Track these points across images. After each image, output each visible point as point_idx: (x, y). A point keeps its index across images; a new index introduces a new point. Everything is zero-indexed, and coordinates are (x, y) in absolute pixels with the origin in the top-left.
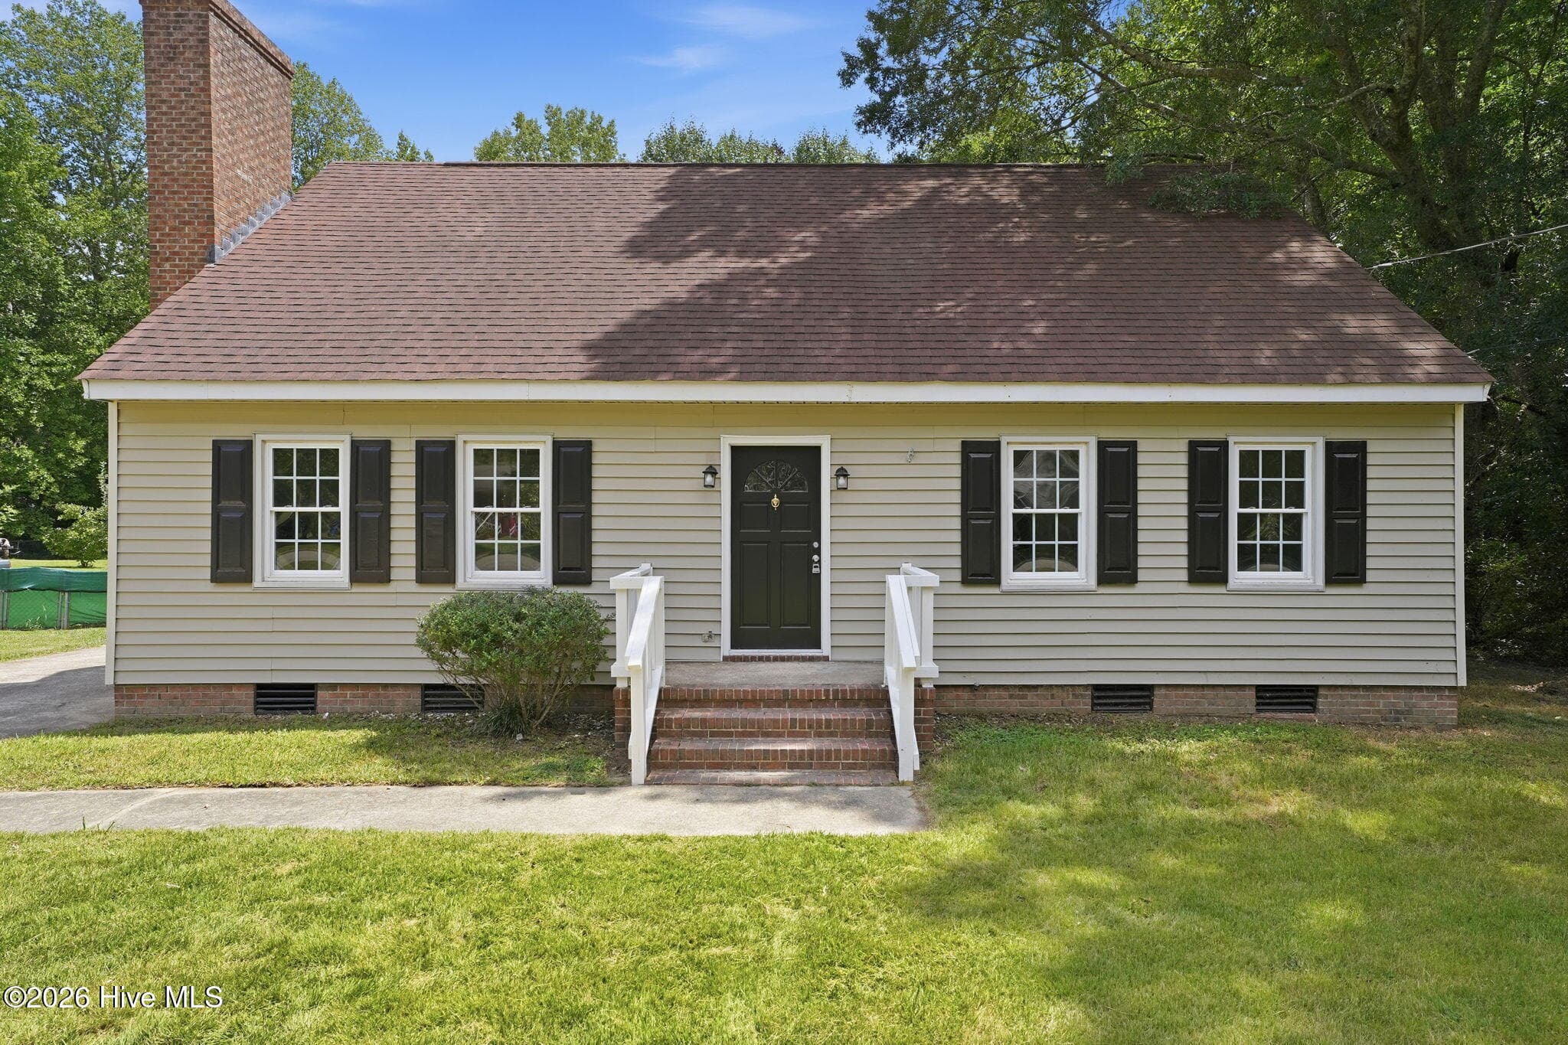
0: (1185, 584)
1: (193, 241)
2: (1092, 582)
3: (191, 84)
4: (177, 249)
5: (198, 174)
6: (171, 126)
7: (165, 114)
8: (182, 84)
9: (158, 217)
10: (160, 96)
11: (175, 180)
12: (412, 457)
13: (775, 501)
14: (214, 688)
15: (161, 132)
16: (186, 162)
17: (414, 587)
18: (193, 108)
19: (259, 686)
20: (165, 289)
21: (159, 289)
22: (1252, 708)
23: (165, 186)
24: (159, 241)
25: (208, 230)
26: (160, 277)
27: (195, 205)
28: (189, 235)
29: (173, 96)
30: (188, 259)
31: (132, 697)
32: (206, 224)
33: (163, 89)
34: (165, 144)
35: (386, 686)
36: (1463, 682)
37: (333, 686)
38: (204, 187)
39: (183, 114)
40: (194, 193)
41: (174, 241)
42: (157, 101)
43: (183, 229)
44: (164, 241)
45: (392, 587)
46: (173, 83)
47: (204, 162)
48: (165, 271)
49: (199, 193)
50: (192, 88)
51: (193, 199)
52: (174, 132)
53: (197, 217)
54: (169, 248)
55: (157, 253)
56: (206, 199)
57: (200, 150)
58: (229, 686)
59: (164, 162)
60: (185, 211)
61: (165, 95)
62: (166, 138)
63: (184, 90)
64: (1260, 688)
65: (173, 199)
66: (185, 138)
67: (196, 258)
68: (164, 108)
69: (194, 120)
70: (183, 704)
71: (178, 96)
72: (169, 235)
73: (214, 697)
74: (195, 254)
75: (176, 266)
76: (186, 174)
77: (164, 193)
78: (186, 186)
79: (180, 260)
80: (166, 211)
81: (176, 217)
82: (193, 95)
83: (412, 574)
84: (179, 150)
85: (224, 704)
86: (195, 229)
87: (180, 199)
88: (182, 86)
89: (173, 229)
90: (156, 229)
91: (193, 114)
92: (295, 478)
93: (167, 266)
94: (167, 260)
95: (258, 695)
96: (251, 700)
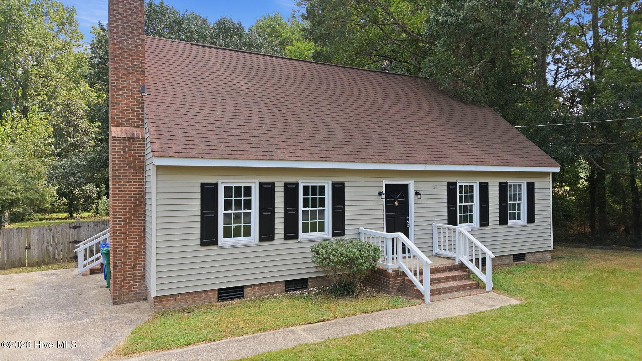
0: (498, 226)
1: (134, 82)
2: (478, 226)
3: (135, 7)
4: (125, 85)
5: (137, 50)
6: (124, 25)
7: (120, 19)
8: (129, 6)
9: (116, 68)
10: (118, 11)
11: (126, 52)
12: (282, 189)
13: (396, 203)
14: (200, 293)
15: (118, 28)
16: (131, 44)
17: (283, 241)
18: (135, 19)
19: (219, 290)
20: (119, 104)
21: (116, 103)
22: (512, 261)
23: (120, 54)
24: (116, 80)
25: (142, 77)
26: (116, 98)
27: (135, 65)
28: (132, 79)
29: (125, 11)
30: (131, 90)
31: (162, 301)
32: (141, 74)
33: (120, 8)
34: (120, 34)
35: (271, 283)
36: (552, 249)
37: (250, 286)
38: (141, 57)
39: (130, 21)
40: (135, 59)
41: (124, 81)
42: (116, 13)
43: (129, 76)
44: (119, 81)
45: (274, 242)
46: (125, 5)
47: (140, 45)
48: (119, 95)
49: (138, 59)
50: (135, 9)
51: (134, 62)
52: (125, 29)
53: (136, 71)
54: (121, 84)
55: (115, 86)
56: (141, 63)
57: (139, 39)
58: (206, 291)
59: (120, 42)
60: (130, 67)
61: (121, 11)
62: (121, 31)
63: (131, 9)
64: (514, 255)
65: (124, 60)
66: (131, 32)
67: (135, 90)
68: (120, 17)
69: (136, 24)
70: (186, 302)
71: (128, 12)
72: (121, 78)
73: (200, 297)
74: (135, 88)
75: (125, 93)
76: (131, 50)
77: (119, 57)
78: (131, 55)
79: (127, 90)
80: (120, 66)
81: (125, 69)
82: (135, 13)
83: (282, 236)
84: (127, 37)
85: (204, 299)
86: (135, 76)
87: (128, 61)
88: (130, 8)
89: (124, 75)
90: (115, 74)
91: (135, 22)
92: (233, 198)
93: (120, 93)
94: (121, 90)
95: (219, 294)
96: (216, 296)
